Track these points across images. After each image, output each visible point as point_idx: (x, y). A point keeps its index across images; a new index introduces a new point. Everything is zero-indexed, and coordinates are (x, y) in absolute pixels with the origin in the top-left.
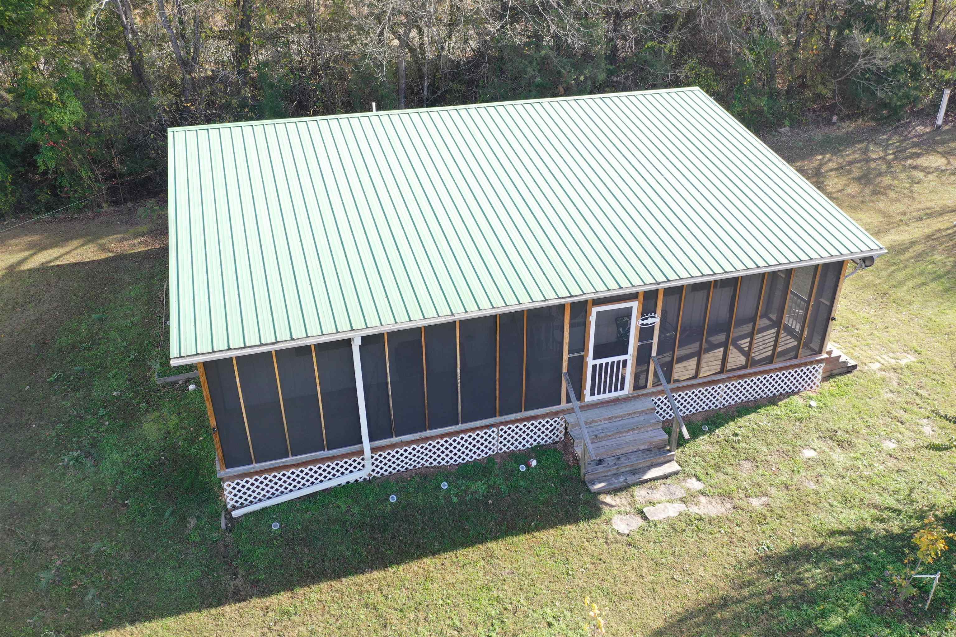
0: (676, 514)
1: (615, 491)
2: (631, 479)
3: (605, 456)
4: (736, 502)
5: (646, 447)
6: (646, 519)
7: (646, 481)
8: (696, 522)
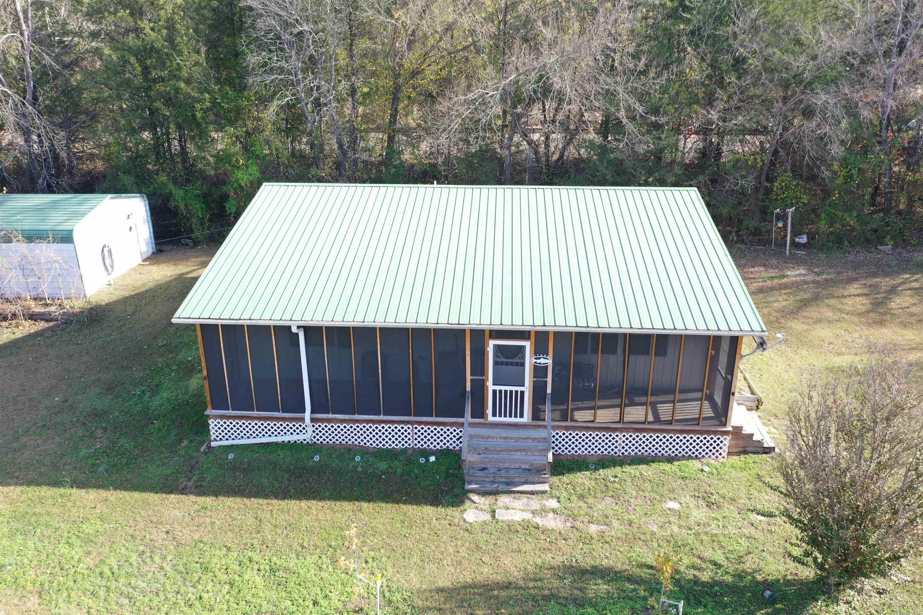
0: (521, 520)
1: (484, 493)
2: (502, 487)
3: (489, 466)
4: (578, 524)
5: (527, 467)
6: (493, 517)
7: (514, 492)
8: (532, 529)
